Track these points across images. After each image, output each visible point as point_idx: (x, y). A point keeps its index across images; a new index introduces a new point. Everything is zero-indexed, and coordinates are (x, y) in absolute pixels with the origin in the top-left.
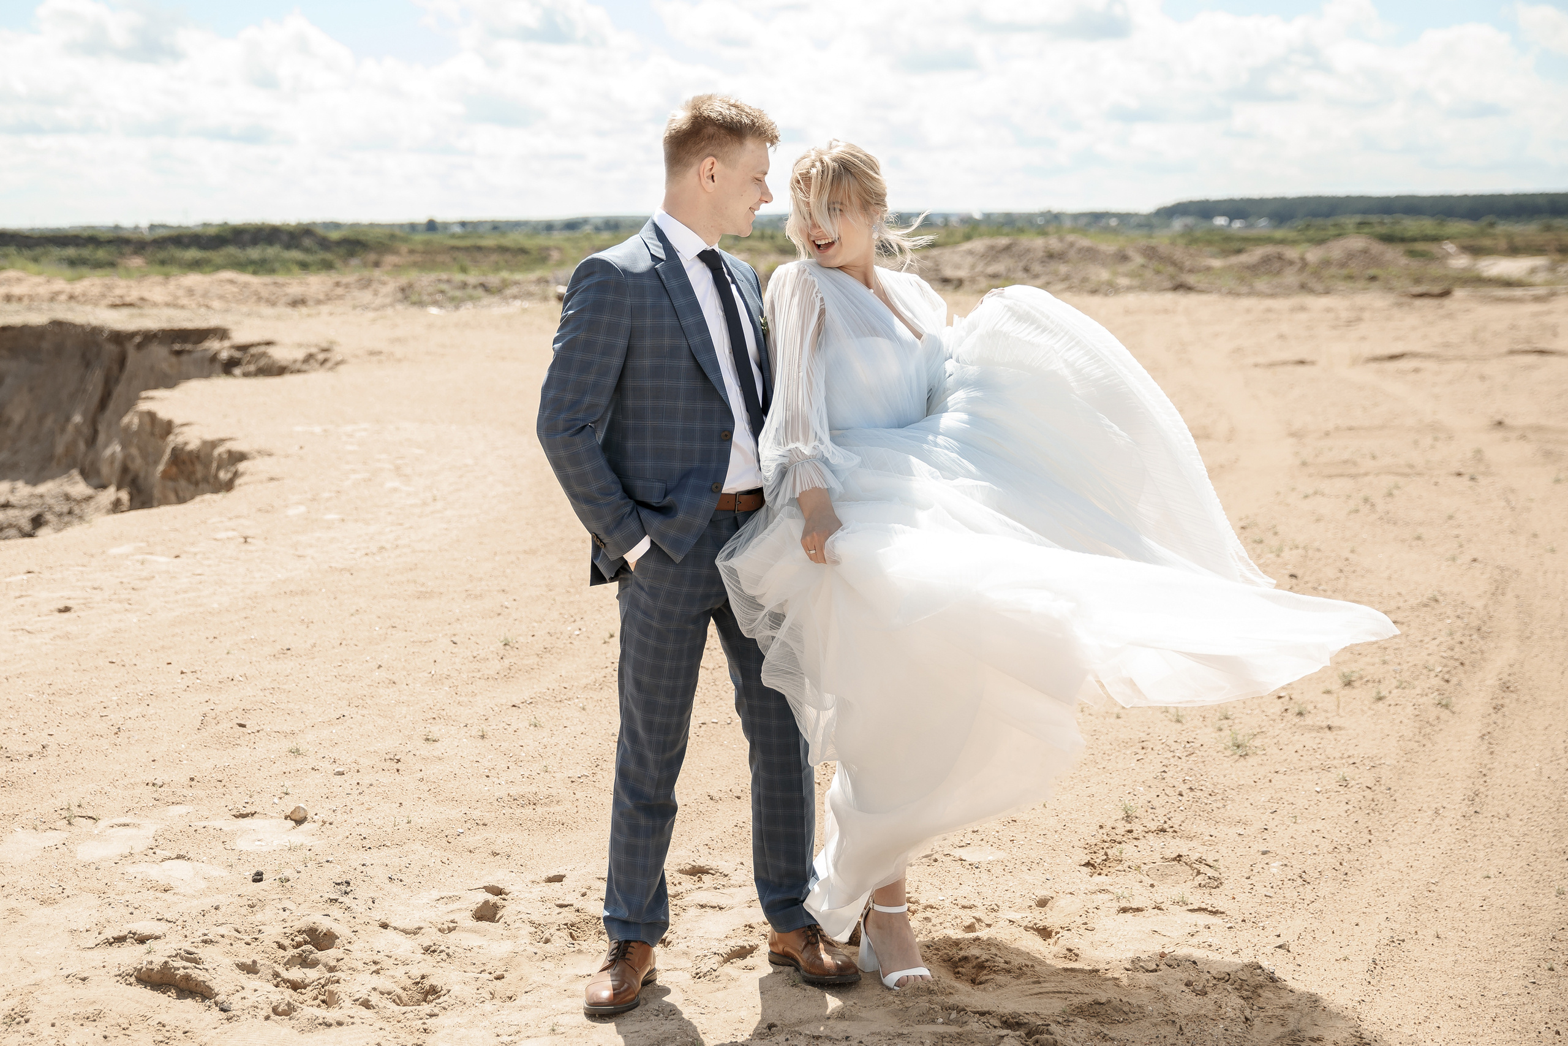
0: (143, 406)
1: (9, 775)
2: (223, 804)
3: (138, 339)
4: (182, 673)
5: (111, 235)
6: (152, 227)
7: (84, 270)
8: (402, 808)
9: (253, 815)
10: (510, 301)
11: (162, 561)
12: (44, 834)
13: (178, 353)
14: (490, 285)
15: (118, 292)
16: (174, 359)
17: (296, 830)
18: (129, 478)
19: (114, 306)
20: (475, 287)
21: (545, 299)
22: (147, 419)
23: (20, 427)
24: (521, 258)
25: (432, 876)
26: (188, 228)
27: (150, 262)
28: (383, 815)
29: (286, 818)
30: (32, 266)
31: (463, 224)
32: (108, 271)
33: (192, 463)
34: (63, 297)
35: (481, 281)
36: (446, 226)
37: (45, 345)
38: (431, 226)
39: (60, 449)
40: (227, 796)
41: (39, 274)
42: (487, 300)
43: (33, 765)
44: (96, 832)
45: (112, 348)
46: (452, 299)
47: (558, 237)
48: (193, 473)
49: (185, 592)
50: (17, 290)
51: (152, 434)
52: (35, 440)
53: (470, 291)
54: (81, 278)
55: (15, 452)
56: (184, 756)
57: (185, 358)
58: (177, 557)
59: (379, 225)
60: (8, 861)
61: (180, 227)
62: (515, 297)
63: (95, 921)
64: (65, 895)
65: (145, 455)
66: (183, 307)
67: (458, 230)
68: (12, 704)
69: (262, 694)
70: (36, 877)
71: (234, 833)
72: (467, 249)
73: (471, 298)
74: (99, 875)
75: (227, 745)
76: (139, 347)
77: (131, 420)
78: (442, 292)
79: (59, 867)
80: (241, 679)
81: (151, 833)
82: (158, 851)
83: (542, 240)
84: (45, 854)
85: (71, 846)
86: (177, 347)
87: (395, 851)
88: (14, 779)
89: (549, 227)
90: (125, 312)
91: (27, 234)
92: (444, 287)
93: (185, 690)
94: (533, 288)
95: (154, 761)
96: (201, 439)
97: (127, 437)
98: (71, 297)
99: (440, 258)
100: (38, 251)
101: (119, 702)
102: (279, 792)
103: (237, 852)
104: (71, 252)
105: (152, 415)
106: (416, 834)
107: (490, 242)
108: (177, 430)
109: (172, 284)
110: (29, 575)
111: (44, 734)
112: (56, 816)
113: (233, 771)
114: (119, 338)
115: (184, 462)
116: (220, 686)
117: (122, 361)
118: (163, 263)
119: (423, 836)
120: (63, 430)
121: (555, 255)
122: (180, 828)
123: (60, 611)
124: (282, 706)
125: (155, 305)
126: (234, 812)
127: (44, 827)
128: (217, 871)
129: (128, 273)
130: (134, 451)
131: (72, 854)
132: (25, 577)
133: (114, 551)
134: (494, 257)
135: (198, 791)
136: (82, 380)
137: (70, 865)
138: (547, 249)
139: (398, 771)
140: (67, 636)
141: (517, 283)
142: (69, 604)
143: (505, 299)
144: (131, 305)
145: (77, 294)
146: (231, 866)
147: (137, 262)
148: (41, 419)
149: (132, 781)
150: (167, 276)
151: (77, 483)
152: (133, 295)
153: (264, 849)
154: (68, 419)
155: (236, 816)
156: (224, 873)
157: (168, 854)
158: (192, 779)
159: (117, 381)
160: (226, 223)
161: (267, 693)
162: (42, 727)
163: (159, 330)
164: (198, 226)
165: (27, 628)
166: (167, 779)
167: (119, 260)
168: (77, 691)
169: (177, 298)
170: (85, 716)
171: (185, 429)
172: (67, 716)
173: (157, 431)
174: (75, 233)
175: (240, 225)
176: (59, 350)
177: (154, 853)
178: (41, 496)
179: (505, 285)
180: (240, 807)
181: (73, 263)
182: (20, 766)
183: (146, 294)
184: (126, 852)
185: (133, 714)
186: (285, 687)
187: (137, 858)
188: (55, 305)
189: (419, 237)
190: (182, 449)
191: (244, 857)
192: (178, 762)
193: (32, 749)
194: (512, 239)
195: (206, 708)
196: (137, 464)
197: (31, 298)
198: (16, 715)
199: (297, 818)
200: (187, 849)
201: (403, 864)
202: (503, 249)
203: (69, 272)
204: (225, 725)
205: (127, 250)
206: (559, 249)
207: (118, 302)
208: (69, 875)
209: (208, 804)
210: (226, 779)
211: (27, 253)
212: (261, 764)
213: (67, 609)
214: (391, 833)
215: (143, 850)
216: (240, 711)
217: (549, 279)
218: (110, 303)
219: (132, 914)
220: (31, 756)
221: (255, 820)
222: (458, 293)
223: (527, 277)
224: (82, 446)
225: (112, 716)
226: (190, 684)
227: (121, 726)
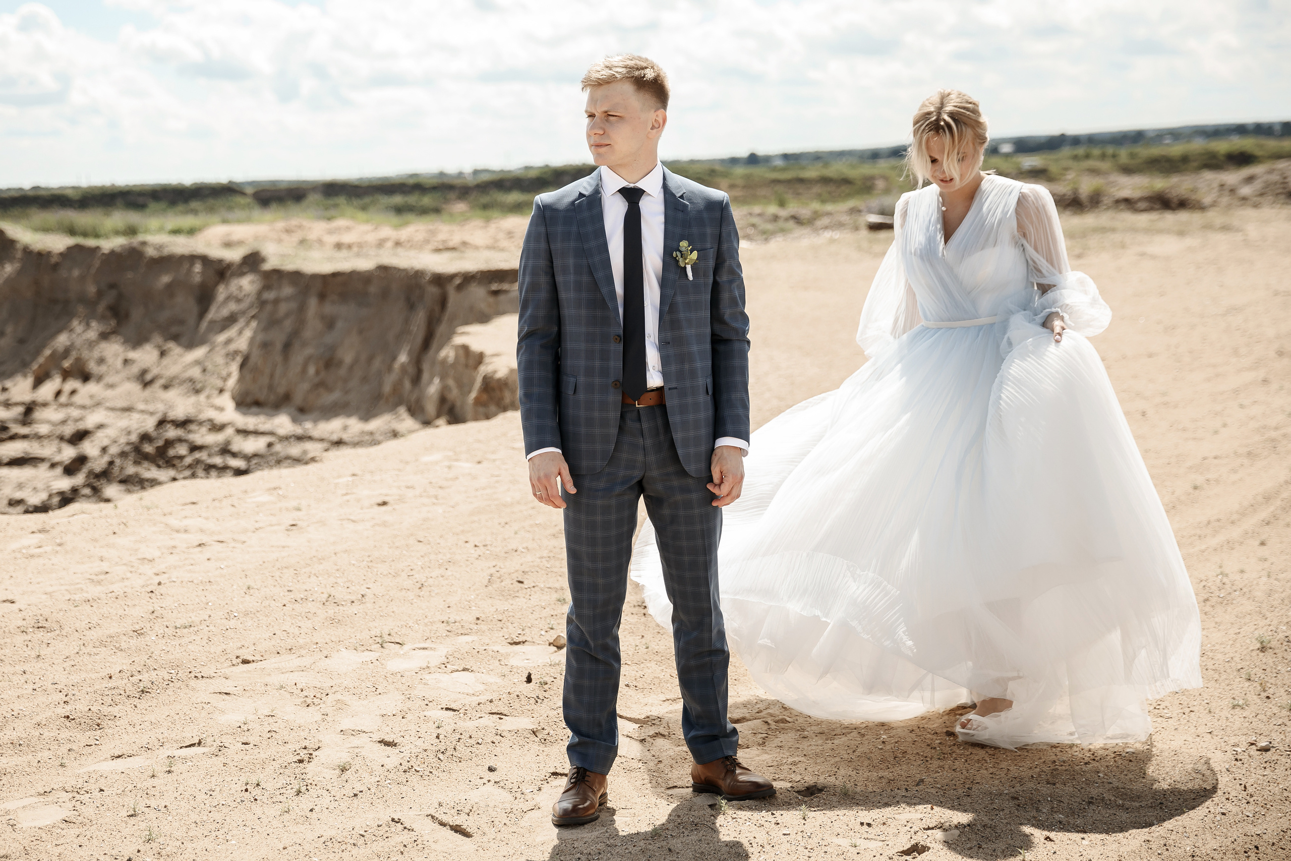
0: (458, 340)
1: (336, 615)
2: (501, 635)
3: (458, 281)
4: (476, 546)
5: (435, 182)
6: (476, 172)
7: (410, 217)
8: (643, 639)
9: (524, 642)
10: (821, 232)
11: (466, 466)
12: (362, 653)
13: (496, 293)
14: (802, 217)
15: (441, 236)
16: (491, 299)
17: (557, 653)
18: (446, 407)
19: (438, 250)
20: (787, 219)
21: (856, 228)
22: (461, 352)
23: (351, 368)
24: (845, 189)
25: (661, 685)
26: (509, 172)
27: (473, 207)
28: (627, 643)
29: (549, 645)
30: (361, 215)
31: (786, 157)
32: (432, 217)
33: (501, 390)
34: (389, 244)
35: (792, 214)
36: (767, 159)
37: (373, 289)
38: (753, 159)
39: (387, 388)
40: (504, 629)
41: (367, 221)
42: (799, 231)
43: (355, 609)
44: (402, 653)
45: (433, 291)
46: (764, 232)
47: (883, 165)
48: (502, 399)
49: (484, 489)
50: (347, 238)
51: (467, 366)
52: (365, 379)
53: (781, 224)
54: (406, 224)
55: (347, 392)
56: (473, 604)
57: (502, 298)
58: (479, 462)
59: (698, 161)
60: (336, 670)
61: (502, 171)
62: (826, 228)
63: (400, 709)
64: (377, 693)
65: (460, 385)
66: (502, 250)
67: (779, 163)
68: (338, 567)
69: (539, 560)
70: (356, 680)
71: (508, 655)
72: (789, 182)
73: (783, 231)
74: (403, 680)
75: (508, 597)
76: (460, 288)
77: (447, 353)
78: (753, 225)
79: (373, 675)
80: (523, 550)
81: (444, 653)
82: (448, 666)
83: (867, 170)
84: (363, 666)
85: (383, 662)
86: (495, 287)
87: (635, 667)
88: (340, 618)
89: (875, 155)
90: (446, 255)
91: (356, 183)
92: (755, 220)
93: (477, 559)
94: (845, 218)
95: (449, 607)
96: (509, 367)
97: (445, 370)
98: (398, 244)
99: (762, 192)
100: (367, 200)
101: (423, 566)
102: (546, 628)
103: (509, 667)
104: (398, 199)
105: (465, 348)
106: (652, 657)
107: (811, 173)
108: (487, 360)
109: (493, 227)
110: (355, 478)
111: (364, 588)
112: (371, 641)
113: (511, 614)
114: (440, 280)
115: (493, 389)
116: (506, 555)
117: (443, 302)
118: (485, 207)
119: (658, 658)
120: (390, 369)
121: (880, 184)
122: (466, 650)
123: (379, 505)
124: (555, 570)
125: (477, 248)
126: (509, 641)
127: (363, 648)
128: (493, 679)
129: (452, 218)
130: (451, 382)
131: (383, 666)
132: (350, 479)
133: (426, 459)
134: (817, 189)
135: (483, 627)
136: (407, 321)
137: (382, 674)
138: (872, 178)
139: (645, 614)
140: (384, 524)
141: (829, 214)
142: (386, 499)
143: (816, 230)
144: (453, 249)
145: (402, 240)
146: (504, 676)
147: (460, 207)
148: (370, 359)
149: (431, 620)
150: (488, 220)
151: (404, 420)
152: (455, 240)
153: (531, 665)
154: (394, 358)
155: (511, 644)
156: (499, 680)
157: (456, 667)
158: (478, 619)
159: (439, 321)
160: (547, 166)
161: (544, 560)
162: (362, 582)
163: (477, 272)
164: (520, 169)
165: (352, 518)
166: (458, 619)
167: (444, 206)
168: (391, 559)
169: (496, 241)
170: (396, 575)
171: (495, 359)
172: (381, 576)
173: (471, 362)
174: (401, 181)
175: (561, 167)
176: (385, 294)
177: (446, 667)
178: (371, 433)
179: (816, 216)
180: (514, 637)
181: (399, 210)
182: (345, 609)
183: (468, 238)
184: (424, 666)
185: (434, 574)
186: (559, 556)
187: (432, 670)
188: (381, 252)
189: (740, 171)
190: (491, 378)
191: (515, 670)
192: (468, 607)
193: (353, 598)
194: (836, 169)
195: (493, 570)
196: (454, 394)
197: (360, 245)
198: (342, 575)
199: (558, 645)
200: (471, 665)
201: (638, 675)
202: (825, 181)
203: (394, 219)
204: (507, 582)
205: (452, 195)
206: (885, 178)
207: (441, 247)
208: (381, 680)
209: (490, 635)
210: (505, 619)
211: (356, 202)
212: (534, 609)
213: (384, 503)
214: (631, 655)
215: (437, 664)
216: (521, 572)
217: (861, 208)
218: (434, 248)
219: (427, 705)
220: (353, 602)
221: (525, 646)
222: (769, 227)
223: (839, 208)
224: (407, 385)
225: (417, 576)
226: (481, 554)
227: (424, 583)
